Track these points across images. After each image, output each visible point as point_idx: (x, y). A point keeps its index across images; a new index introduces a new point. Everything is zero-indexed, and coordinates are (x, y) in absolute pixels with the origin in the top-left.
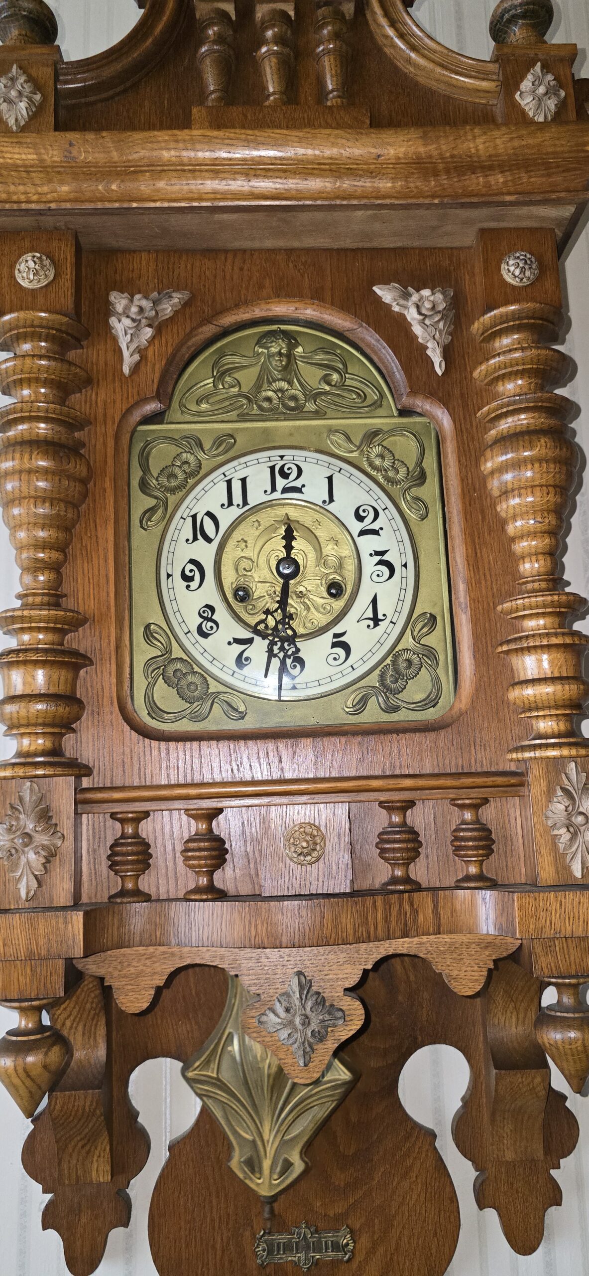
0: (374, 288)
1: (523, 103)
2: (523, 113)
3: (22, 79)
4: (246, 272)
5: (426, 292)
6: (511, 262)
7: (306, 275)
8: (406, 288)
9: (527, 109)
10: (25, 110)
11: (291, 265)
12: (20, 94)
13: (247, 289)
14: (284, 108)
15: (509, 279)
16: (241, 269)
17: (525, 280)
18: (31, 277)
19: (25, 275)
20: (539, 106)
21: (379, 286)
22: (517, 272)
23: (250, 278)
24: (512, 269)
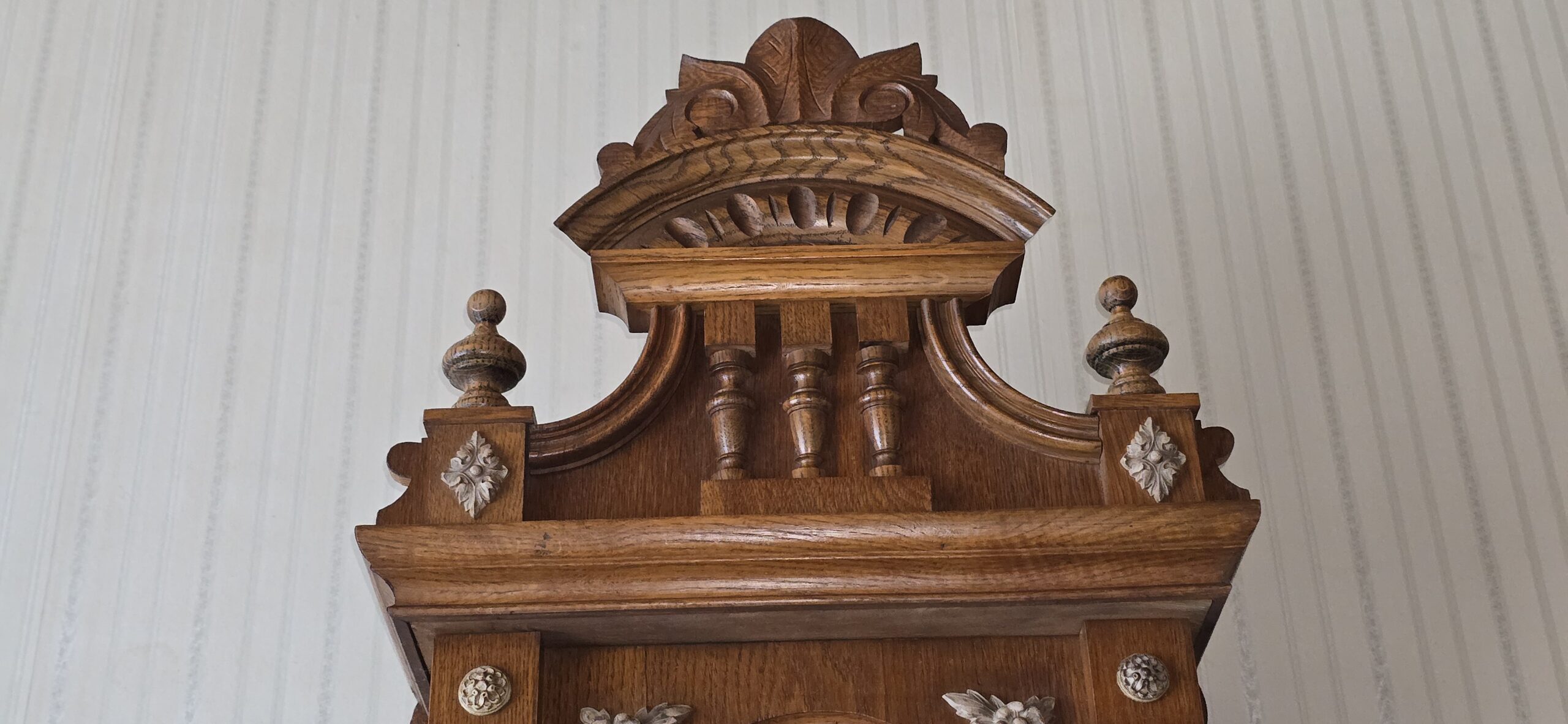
0: (944, 697)
1: (1131, 472)
2: (1132, 484)
3: (485, 452)
4: (767, 674)
5: (1016, 707)
6: (1130, 671)
7: (850, 678)
8: (988, 698)
9: (1137, 479)
10: (487, 492)
11: (829, 664)
12: (482, 471)
13: (770, 700)
14: (819, 481)
15: (1128, 693)
16: (761, 671)
17: (1150, 696)
18: (481, 702)
19: (473, 699)
20: (1152, 477)
21: (952, 695)
22: (1139, 686)
23: (773, 683)
24: (1131, 680)
